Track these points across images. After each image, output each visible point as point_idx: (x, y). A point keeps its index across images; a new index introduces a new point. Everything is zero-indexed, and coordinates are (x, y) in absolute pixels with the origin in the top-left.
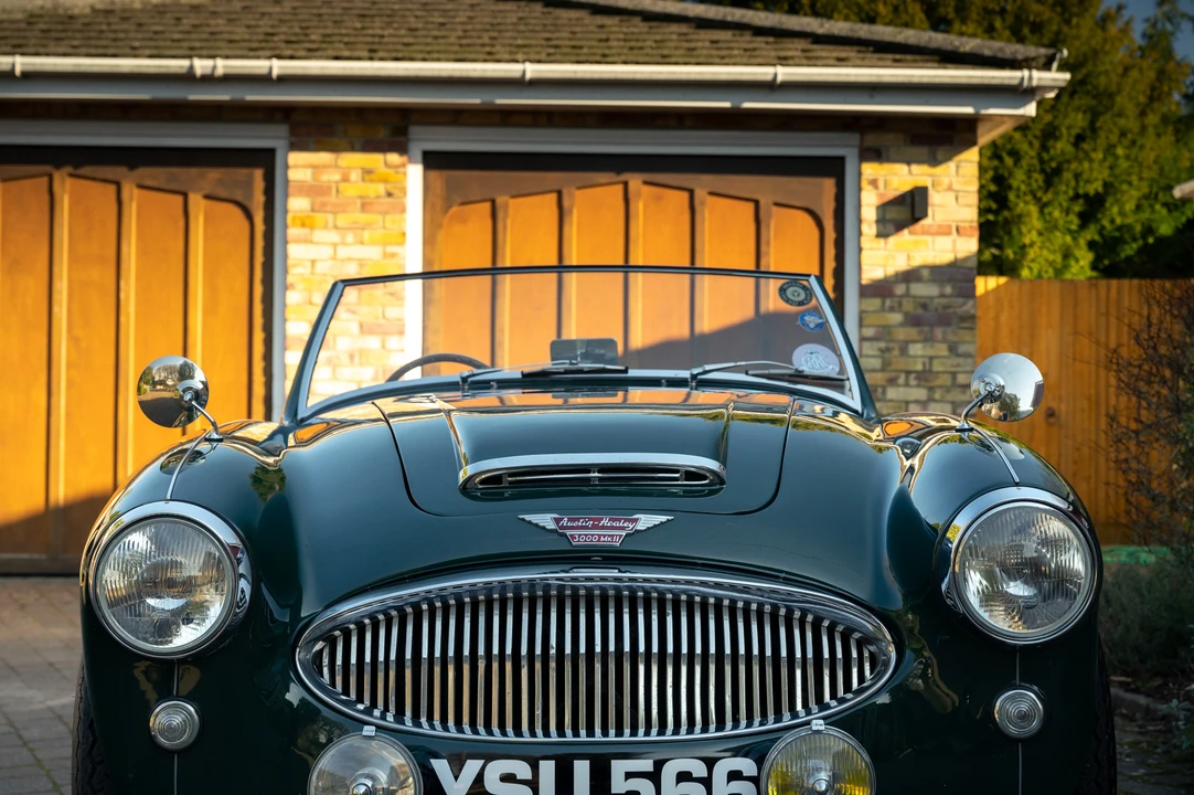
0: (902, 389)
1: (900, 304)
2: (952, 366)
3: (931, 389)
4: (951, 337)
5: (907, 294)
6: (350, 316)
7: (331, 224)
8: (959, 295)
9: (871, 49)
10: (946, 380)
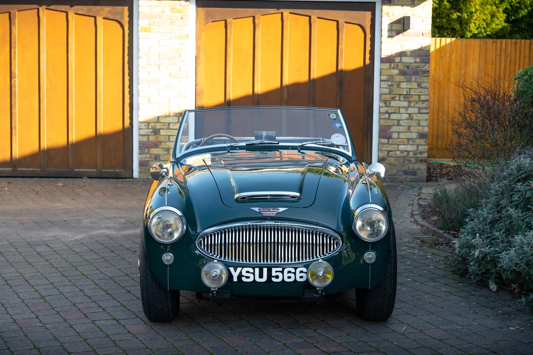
0: (397, 102)
1: (397, 65)
2: (419, 92)
3: (410, 102)
4: (419, 80)
5: (401, 62)
6: (166, 70)
7: (157, 31)
8: (422, 62)
10: (416, 98)
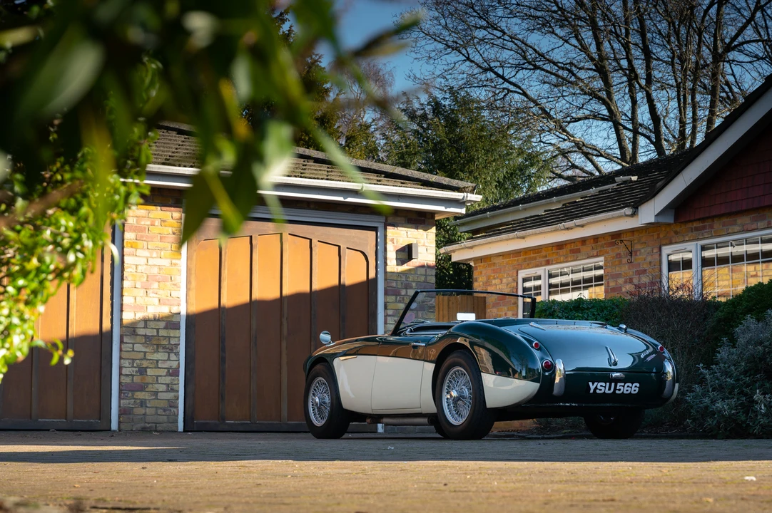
1: (403, 299)
4: (425, 316)
5: (406, 295)
6: (155, 295)
7: (145, 247)
9: (383, 175)
